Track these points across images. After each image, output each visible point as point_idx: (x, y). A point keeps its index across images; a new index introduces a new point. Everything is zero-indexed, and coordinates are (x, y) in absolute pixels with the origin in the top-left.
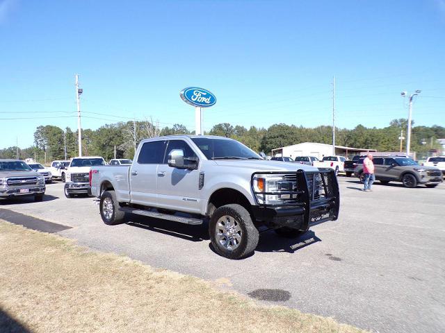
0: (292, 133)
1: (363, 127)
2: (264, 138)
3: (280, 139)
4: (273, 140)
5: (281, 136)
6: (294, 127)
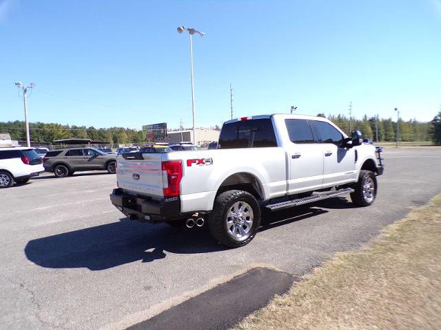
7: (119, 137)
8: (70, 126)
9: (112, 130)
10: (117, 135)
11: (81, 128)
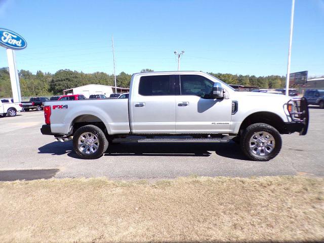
0: (76, 77)
1: (125, 73)
2: (53, 81)
3: (67, 82)
4: (61, 83)
5: (67, 79)
6: (76, 73)
7: (274, 83)
8: (238, 75)
9: (269, 78)
10: (273, 82)
11: (246, 76)
